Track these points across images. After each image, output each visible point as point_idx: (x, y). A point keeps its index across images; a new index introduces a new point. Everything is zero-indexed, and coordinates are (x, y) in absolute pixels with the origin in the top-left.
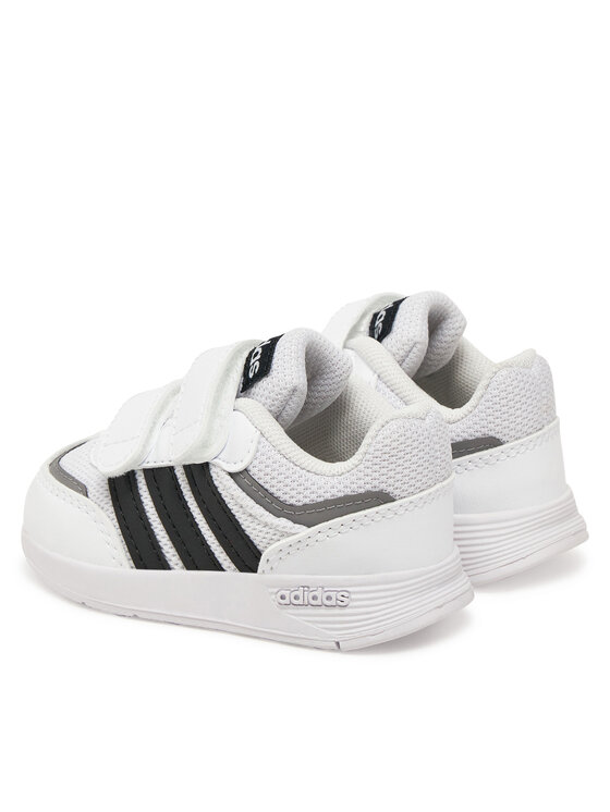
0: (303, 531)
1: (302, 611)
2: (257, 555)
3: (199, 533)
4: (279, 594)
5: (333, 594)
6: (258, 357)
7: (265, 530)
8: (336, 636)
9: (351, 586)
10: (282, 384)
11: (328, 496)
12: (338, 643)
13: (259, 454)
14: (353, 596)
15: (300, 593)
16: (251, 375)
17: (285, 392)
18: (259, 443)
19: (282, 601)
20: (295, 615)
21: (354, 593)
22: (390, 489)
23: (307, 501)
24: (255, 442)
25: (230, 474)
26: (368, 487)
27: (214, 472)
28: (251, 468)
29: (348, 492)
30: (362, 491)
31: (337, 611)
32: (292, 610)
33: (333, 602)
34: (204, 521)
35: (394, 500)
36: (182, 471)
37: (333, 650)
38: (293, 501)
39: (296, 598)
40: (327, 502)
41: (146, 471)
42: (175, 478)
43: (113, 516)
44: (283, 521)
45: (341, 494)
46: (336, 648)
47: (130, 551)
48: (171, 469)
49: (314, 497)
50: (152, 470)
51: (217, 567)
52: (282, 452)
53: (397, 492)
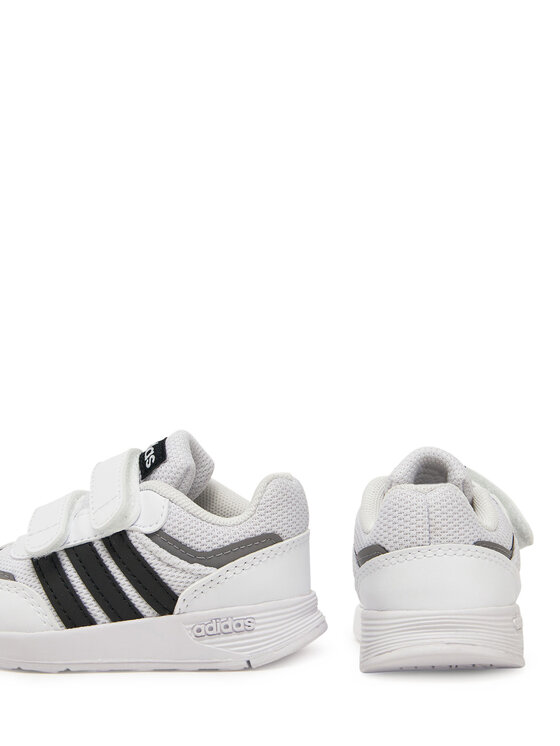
0: (213, 571)
1: (217, 639)
2: (174, 598)
3: (120, 591)
4: (195, 629)
5: (241, 622)
6: (152, 452)
7: (183, 575)
8: (247, 655)
9: (255, 613)
10: (179, 465)
11: (232, 541)
12: (248, 662)
13: (171, 515)
14: (257, 621)
15: (213, 625)
16: (148, 466)
17: (181, 471)
18: (170, 507)
19: (199, 634)
20: (208, 644)
21: (258, 618)
22: (279, 532)
23: (215, 547)
24: (166, 507)
25: (146, 535)
26: (264, 531)
27: (132, 537)
28: (165, 527)
29: (248, 536)
30: (259, 533)
31: (246, 635)
32: (207, 640)
33: (242, 628)
34: (125, 578)
35: (282, 541)
36: (100, 543)
37: (245, 669)
38: (204, 548)
39: (211, 629)
40: (232, 546)
41: (67, 550)
42: (94, 551)
43: (42, 590)
44: (197, 566)
45: (243, 538)
46: (247, 666)
47: (59, 614)
48: (90, 544)
49: (221, 543)
50: (73, 548)
51: (138, 615)
52: (191, 511)
53: (284, 534)
